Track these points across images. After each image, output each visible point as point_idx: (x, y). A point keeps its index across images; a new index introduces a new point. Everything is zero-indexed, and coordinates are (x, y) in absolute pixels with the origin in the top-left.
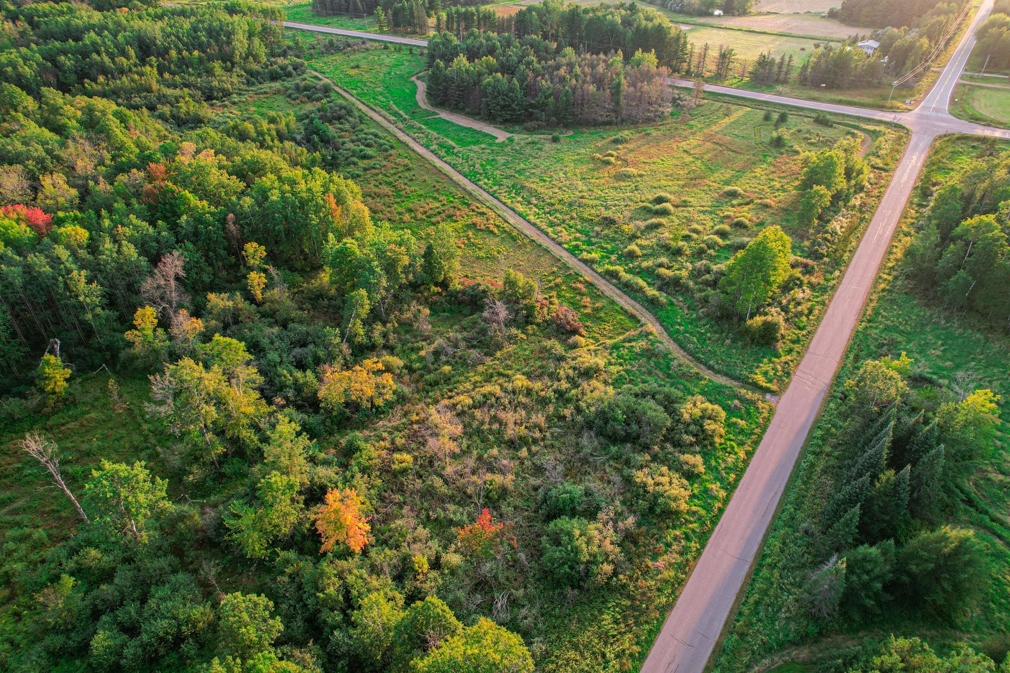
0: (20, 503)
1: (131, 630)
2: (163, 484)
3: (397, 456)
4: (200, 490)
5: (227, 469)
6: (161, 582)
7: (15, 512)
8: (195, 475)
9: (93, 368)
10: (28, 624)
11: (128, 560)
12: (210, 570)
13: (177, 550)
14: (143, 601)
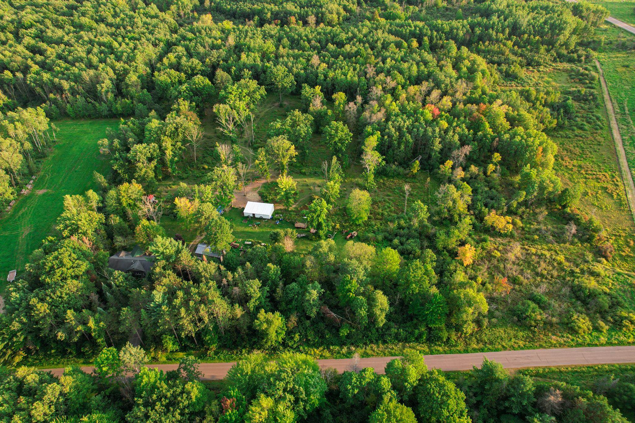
0: (391, 198)
1: (402, 244)
2: (428, 215)
3: (496, 251)
4: (434, 223)
5: (444, 222)
6: (413, 238)
7: (389, 199)
8: (436, 218)
9: (425, 169)
10: (383, 227)
11: (408, 228)
12: (426, 244)
13: (420, 234)
14: (408, 239)
